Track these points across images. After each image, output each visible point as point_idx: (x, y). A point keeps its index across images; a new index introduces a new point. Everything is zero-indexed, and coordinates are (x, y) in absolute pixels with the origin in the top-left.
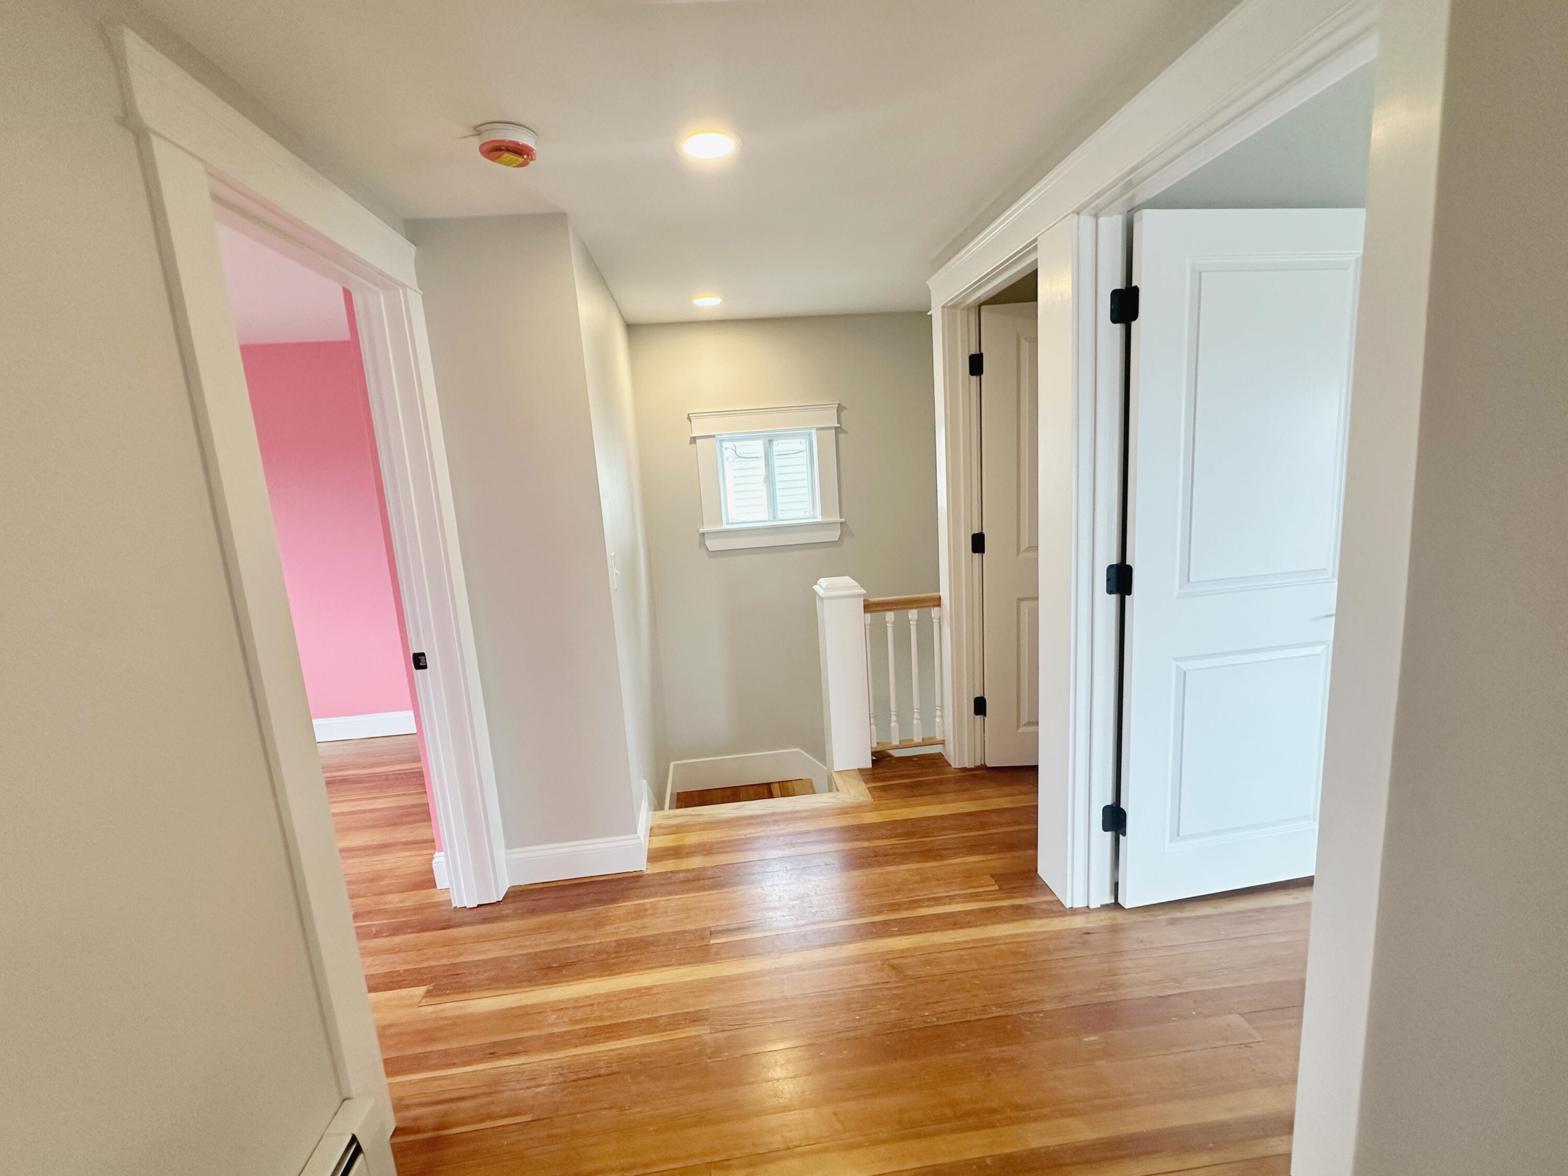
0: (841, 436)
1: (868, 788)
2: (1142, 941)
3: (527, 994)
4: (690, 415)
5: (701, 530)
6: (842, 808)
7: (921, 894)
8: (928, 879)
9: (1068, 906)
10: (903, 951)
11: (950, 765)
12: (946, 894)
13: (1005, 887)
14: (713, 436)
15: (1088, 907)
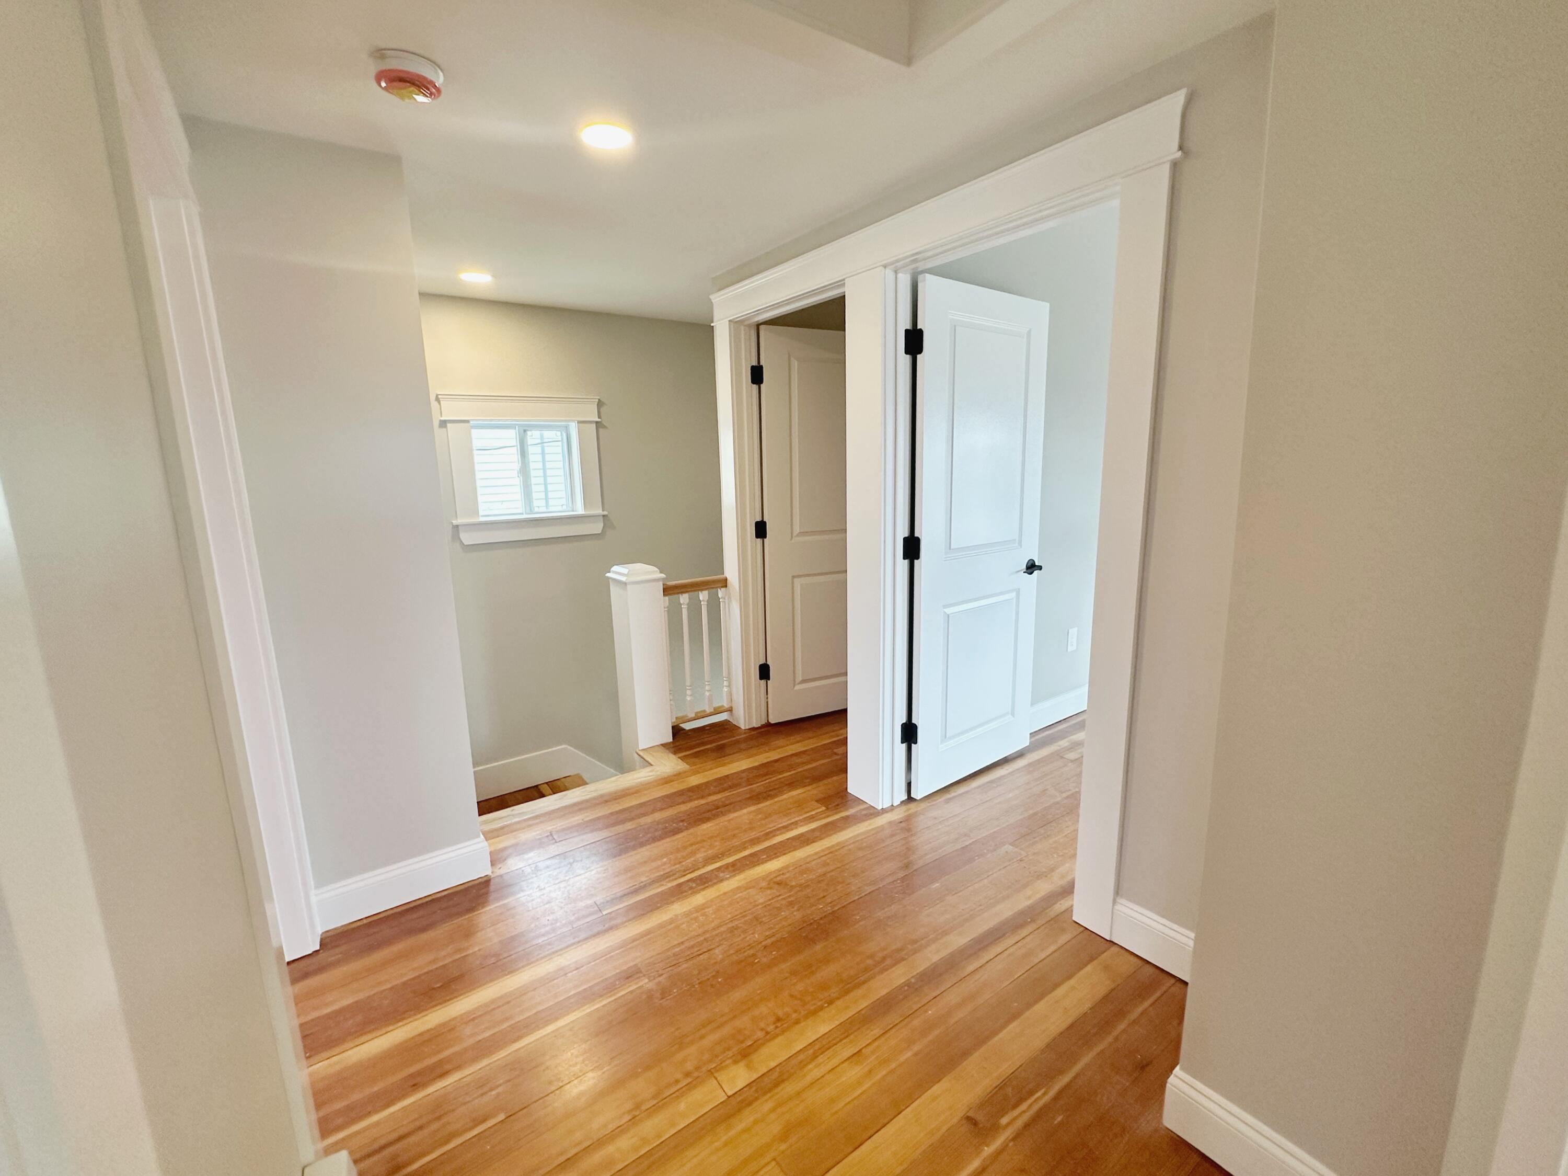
0: (601, 430)
1: (679, 758)
2: (935, 818)
3: (421, 1021)
4: (440, 397)
5: (455, 522)
6: (665, 778)
7: (771, 826)
8: (770, 815)
9: (880, 808)
10: (779, 870)
11: (740, 728)
12: (790, 822)
13: (830, 806)
14: (467, 421)
15: (892, 805)
